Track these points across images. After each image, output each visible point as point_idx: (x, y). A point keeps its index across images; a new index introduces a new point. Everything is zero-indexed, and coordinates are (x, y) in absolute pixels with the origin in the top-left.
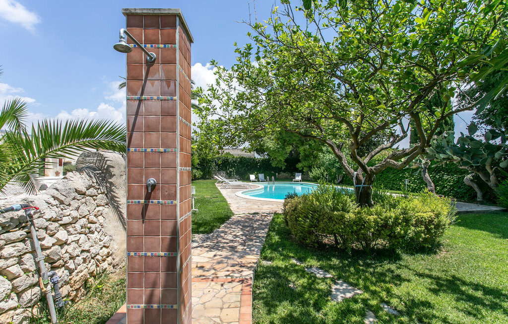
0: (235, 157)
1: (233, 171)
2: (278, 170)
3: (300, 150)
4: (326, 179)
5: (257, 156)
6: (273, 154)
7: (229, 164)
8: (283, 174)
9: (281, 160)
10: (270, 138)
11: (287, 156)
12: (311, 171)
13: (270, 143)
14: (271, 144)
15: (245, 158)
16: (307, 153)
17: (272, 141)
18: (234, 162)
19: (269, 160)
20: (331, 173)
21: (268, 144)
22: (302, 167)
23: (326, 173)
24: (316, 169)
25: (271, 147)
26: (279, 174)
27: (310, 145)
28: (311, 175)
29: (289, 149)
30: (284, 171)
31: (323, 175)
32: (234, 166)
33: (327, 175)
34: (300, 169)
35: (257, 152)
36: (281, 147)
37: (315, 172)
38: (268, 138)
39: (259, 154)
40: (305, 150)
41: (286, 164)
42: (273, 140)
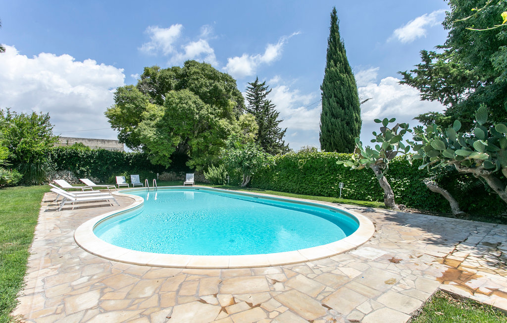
0: (92, 150)
1: (88, 170)
2: (160, 169)
3: (193, 143)
4: (226, 180)
5: (127, 150)
6: (153, 147)
7: (79, 159)
8: (166, 175)
9: (165, 156)
10: (149, 124)
11: (173, 150)
12: (207, 171)
13: (148, 132)
14: (151, 132)
15: (107, 152)
16: (202, 147)
17: (152, 129)
18: (88, 157)
19: (145, 155)
20: (232, 173)
21: (145, 133)
22: (194, 165)
23: (226, 173)
24: (214, 168)
25: (150, 137)
26: (160, 174)
27: (205, 137)
28: (207, 176)
29: (178, 141)
30: (168, 170)
31: (222, 176)
32: (89, 163)
33: (227, 175)
34: (192, 168)
35: (127, 145)
36: (165, 138)
37: (213, 172)
38: (146, 124)
39: (131, 148)
40: (198, 144)
41: (170, 161)
42: (153, 127)
